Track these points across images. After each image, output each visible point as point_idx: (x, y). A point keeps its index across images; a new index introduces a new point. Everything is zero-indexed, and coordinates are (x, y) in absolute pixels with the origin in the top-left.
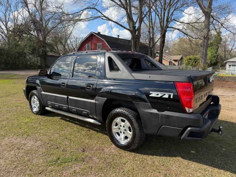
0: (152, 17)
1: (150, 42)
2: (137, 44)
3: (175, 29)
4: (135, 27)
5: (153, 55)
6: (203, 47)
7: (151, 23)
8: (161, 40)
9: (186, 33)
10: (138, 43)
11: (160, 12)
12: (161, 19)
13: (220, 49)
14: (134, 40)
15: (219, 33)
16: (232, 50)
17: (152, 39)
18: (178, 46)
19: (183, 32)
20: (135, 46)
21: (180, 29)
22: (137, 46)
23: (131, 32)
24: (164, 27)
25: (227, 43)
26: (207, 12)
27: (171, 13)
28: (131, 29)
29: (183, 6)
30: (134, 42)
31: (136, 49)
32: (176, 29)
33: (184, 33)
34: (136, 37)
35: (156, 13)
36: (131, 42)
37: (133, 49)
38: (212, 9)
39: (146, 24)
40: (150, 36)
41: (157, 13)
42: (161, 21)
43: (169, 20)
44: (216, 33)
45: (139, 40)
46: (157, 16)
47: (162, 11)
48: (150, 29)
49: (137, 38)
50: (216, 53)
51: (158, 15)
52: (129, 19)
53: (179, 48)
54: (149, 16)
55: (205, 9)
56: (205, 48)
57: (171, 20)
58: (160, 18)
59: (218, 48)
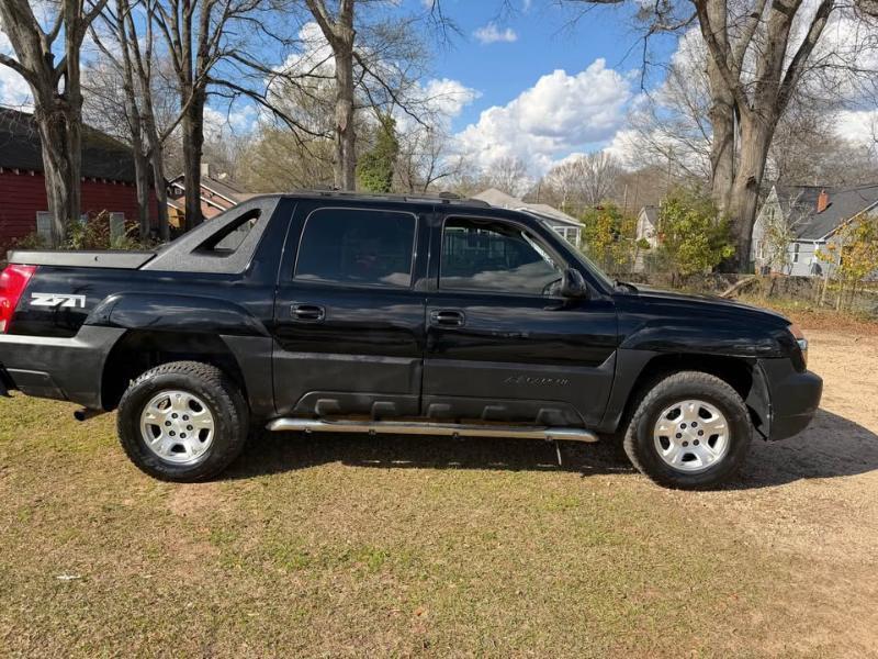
0: (132, 26)
1: (136, 133)
2: (70, 135)
3: (237, 91)
4: (50, 57)
5: (160, 187)
6: (338, 165)
7: (131, 52)
8: (186, 129)
9: (281, 110)
10: (74, 130)
11: (170, 13)
12: (178, 42)
13: (395, 177)
14: (48, 114)
15: (389, 124)
16: (428, 182)
17: (142, 121)
18: (263, 159)
19: (270, 107)
20: (60, 144)
21: (258, 92)
22: (69, 144)
23: (30, 76)
24: (194, 78)
25: (415, 159)
26: (340, 40)
27: (215, 27)
28: (29, 63)
29: (259, 5)
30: (49, 126)
31: (64, 155)
32: (242, 90)
33: (275, 111)
34: (58, 101)
35: (151, 13)
36: (37, 126)
37: (51, 156)
38: (355, 32)
39: (109, 55)
40: (135, 108)
41: (157, 13)
42: (177, 51)
43: (211, 52)
44: (378, 123)
45: (77, 120)
46: (156, 27)
47: (180, 11)
48: (129, 77)
49: (64, 109)
50: (387, 191)
51: (163, 26)
52: (9, 17)
53: (267, 165)
54: (121, 22)
55: (332, 27)
56: (346, 169)
57: (218, 55)
58: (173, 39)
59: (391, 174)
